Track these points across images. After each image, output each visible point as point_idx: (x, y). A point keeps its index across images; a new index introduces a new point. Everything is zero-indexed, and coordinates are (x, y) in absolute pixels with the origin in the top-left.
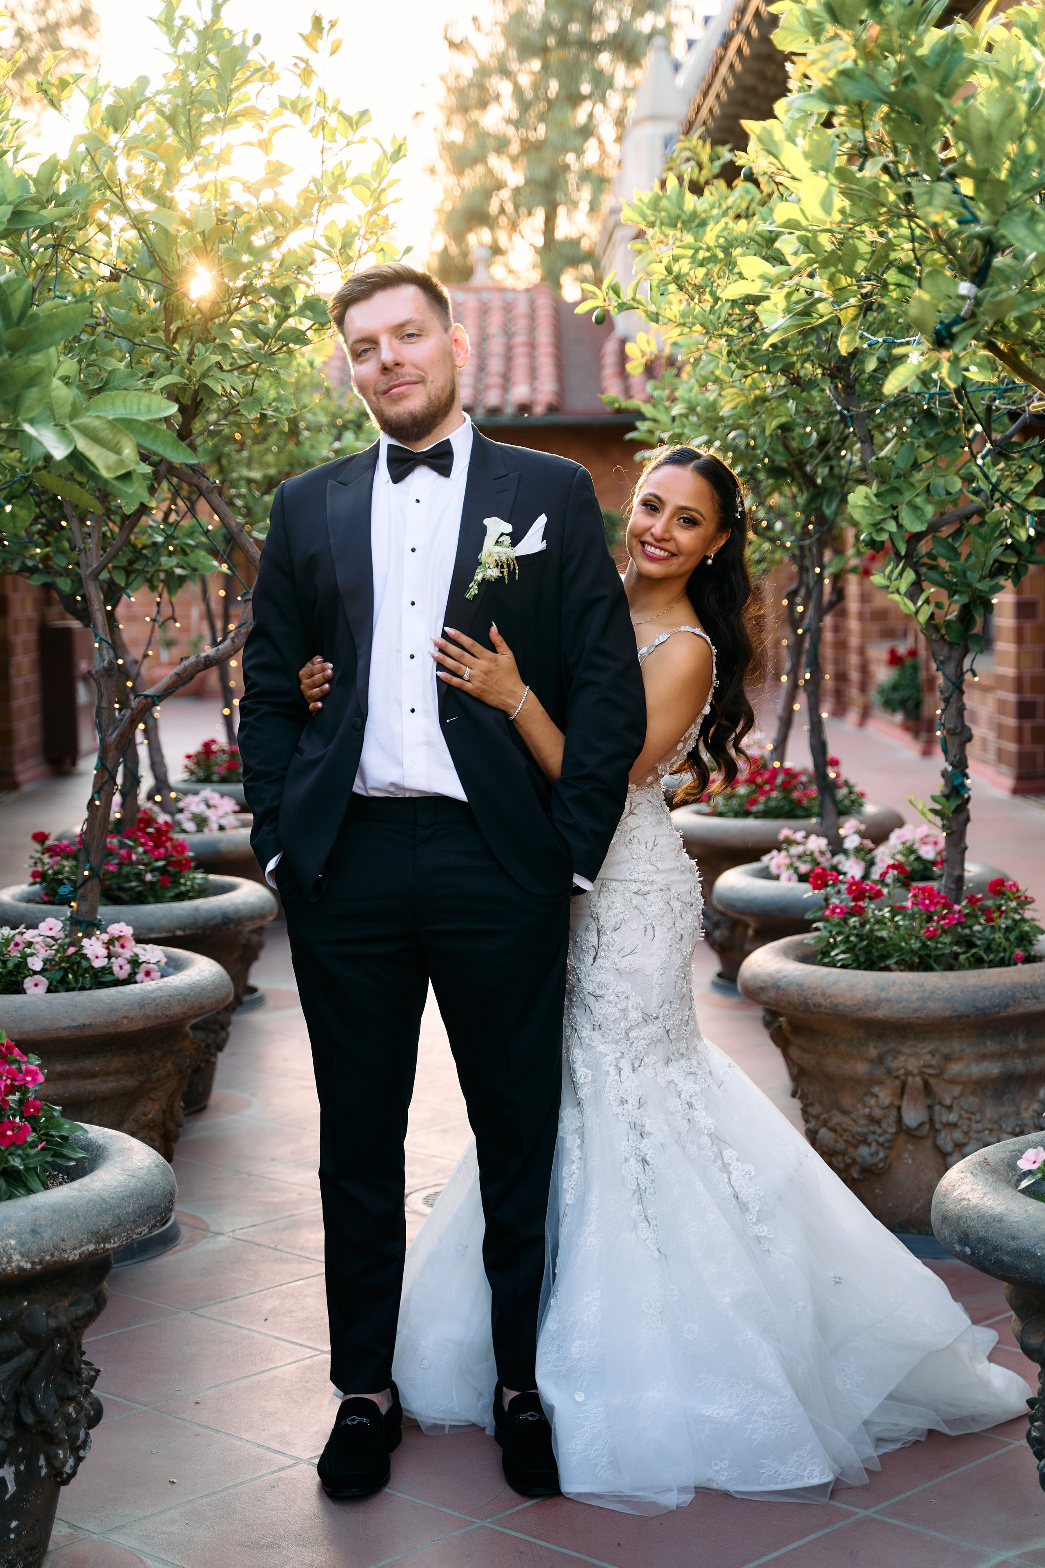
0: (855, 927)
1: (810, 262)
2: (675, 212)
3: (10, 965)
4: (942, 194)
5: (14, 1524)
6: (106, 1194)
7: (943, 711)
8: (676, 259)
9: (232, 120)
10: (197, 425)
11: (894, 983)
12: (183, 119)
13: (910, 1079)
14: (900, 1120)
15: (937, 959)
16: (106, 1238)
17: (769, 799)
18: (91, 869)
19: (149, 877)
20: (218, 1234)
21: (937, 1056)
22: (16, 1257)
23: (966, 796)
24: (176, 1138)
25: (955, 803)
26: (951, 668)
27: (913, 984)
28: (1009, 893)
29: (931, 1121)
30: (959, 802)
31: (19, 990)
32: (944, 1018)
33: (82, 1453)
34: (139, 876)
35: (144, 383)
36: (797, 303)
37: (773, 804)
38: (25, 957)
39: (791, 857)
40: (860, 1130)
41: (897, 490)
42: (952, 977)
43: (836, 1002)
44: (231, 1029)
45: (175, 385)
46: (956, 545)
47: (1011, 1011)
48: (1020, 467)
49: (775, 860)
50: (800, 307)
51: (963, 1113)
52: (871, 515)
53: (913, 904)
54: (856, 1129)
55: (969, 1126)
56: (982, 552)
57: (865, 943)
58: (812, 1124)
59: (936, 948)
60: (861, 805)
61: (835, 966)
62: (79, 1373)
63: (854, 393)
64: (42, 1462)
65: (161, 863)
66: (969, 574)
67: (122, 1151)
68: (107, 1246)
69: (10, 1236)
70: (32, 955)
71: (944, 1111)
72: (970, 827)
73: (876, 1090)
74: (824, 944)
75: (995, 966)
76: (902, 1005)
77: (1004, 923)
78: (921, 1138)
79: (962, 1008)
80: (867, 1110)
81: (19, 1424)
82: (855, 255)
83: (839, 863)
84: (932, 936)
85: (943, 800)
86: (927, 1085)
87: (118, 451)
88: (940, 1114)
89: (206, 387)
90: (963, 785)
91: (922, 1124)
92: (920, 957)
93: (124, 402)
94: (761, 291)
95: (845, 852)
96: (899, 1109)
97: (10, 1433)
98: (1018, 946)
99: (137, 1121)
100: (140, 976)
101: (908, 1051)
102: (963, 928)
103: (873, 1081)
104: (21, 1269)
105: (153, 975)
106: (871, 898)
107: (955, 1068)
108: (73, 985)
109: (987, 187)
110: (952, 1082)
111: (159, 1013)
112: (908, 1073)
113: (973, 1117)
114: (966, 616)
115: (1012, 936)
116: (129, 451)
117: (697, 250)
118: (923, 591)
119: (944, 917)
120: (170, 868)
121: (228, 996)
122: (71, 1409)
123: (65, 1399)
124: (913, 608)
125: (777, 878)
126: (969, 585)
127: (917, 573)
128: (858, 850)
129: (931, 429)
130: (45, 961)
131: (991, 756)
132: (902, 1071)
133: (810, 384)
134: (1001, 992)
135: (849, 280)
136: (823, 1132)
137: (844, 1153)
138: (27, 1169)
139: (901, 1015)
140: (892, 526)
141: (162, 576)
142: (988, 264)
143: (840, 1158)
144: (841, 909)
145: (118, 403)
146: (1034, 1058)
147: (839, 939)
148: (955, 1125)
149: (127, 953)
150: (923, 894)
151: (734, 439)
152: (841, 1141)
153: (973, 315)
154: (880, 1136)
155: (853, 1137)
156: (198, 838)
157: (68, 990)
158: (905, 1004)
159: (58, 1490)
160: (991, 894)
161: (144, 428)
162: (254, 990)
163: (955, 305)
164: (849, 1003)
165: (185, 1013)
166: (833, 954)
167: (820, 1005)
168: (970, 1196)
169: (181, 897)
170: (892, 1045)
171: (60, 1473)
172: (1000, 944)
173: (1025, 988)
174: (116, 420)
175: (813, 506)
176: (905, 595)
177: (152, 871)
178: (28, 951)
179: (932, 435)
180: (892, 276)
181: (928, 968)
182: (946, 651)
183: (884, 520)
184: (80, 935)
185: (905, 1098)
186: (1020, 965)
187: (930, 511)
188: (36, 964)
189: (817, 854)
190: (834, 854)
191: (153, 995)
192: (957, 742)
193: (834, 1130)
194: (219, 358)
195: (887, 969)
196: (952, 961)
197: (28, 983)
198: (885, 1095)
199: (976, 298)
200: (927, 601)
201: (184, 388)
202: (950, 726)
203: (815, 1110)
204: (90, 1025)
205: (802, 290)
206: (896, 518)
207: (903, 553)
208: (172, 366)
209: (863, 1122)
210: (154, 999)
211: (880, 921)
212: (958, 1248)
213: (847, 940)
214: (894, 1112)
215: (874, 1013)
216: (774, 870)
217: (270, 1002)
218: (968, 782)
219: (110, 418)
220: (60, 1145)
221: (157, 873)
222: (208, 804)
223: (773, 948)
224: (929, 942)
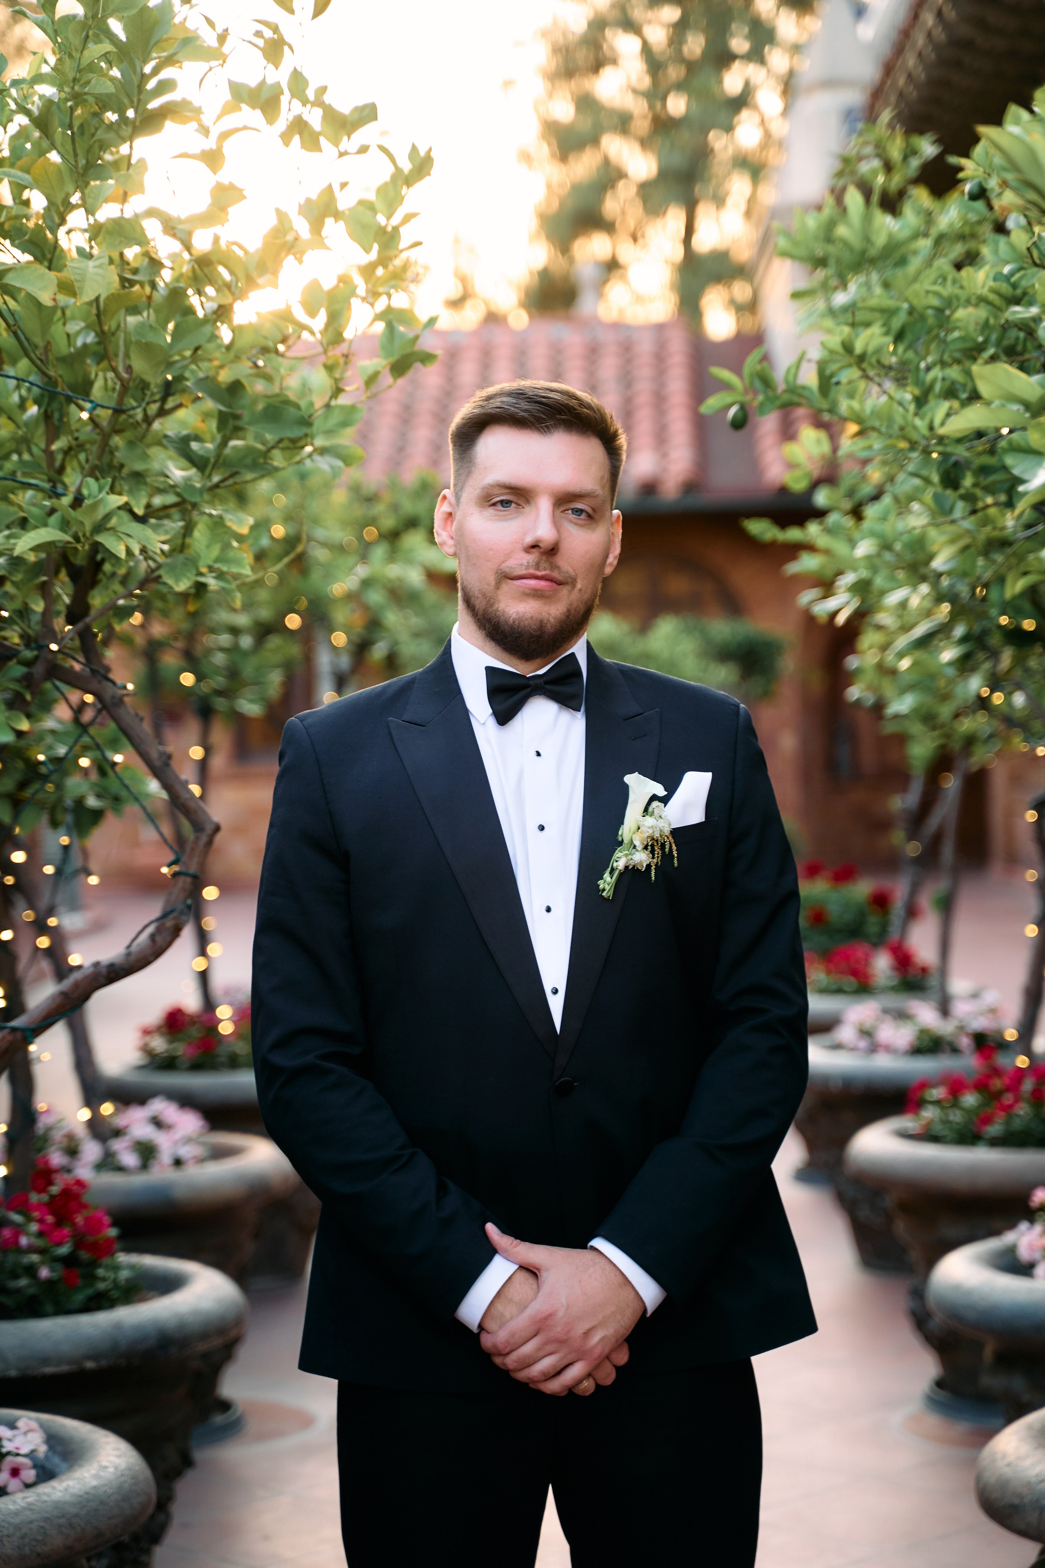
2: (859, 244)
8: (859, 328)
9: (149, 122)
10: (97, 600)
17: (1012, 1116)
19: (44, 1273)
34: (31, 1271)
37: (1018, 1124)
45: (51, 543)
49: (1025, 1238)
65: (64, 1250)
89: (101, 546)
105: (24, 1477)
111: (27, 1550)
120: (84, 1255)
156: (139, 1180)
162: (225, 1406)
169: (96, 1303)
177: (51, 1262)
191: (17, 1520)
194: (123, 499)
201: (70, 548)
208: (52, 511)
210: (17, 1527)
216: (1023, 1256)
217: (252, 1425)
221: (59, 1266)
222: (158, 1123)
223: (1030, 1427)
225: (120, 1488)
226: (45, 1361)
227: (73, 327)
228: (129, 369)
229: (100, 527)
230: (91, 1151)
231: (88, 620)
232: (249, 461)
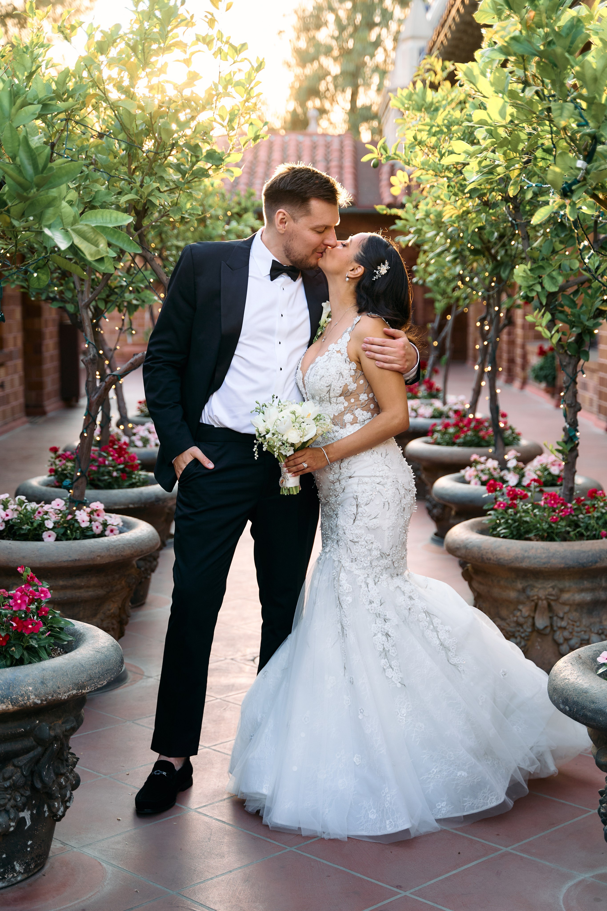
0: (511, 515)
1: (493, 144)
2: (420, 102)
3: (35, 525)
4: (568, 110)
5: (30, 843)
6: (83, 662)
7: (565, 393)
8: (420, 131)
9: (168, 48)
10: (146, 222)
11: (533, 548)
12: (140, 47)
13: (540, 602)
14: (533, 625)
15: (557, 534)
16: (83, 687)
17: (466, 436)
18: (81, 472)
19: (115, 474)
20: (149, 677)
21: (556, 590)
22: (32, 697)
23: (577, 442)
24: (127, 623)
25: (570, 446)
26: (570, 370)
27: (543, 548)
28: (599, 497)
29: (552, 625)
30: (572, 445)
31: (40, 539)
32: (561, 568)
33: (68, 804)
34: (109, 473)
35: (116, 198)
36: (484, 167)
37: (468, 438)
38: (43, 520)
39: (477, 471)
40: (510, 629)
41: (542, 267)
42: (565, 544)
43: (499, 557)
44: (159, 560)
45: (133, 200)
46: (575, 299)
47: (598, 565)
49: (468, 472)
50: (486, 170)
51: (570, 621)
52: (527, 281)
53: (545, 503)
55: (573, 629)
56: (589, 304)
57: (517, 524)
59: (557, 528)
60: (519, 440)
61: (499, 536)
62: (67, 760)
63: (519, 211)
64: (46, 809)
65: (121, 466)
66: (582, 316)
67: (93, 637)
68: (84, 691)
69: (29, 685)
70: (47, 519)
71: (559, 620)
72: (578, 460)
73: (520, 607)
74: (494, 523)
75: (591, 539)
76: (536, 560)
77: (596, 514)
78: (546, 635)
79: (571, 563)
80: (515, 618)
81: (33, 788)
82: (519, 140)
83: (504, 475)
84: (555, 521)
85: (563, 444)
86: (549, 606)
87: (97, 246)
88: (557, 622)
89: (150, 201)
90: (575, 436)
91: (546, 627)
92: (548, 533)
93: (102, 216)
94: (464, 160)
95: (508, 469)
96: (533, 618)
97: (28, 793)
98: (604, 528)
99: (104, 614)
100: (107, 533)
101: (539, 586)
102: (573, 516)
103: (519, 602)
104: (35, 704)
105: (115, 532)
106: (521, 499)
107: (566, 596)
108: (70, 536)
109: (594, 107)
110: (564, 604)
111: (118, 554)
112: (539, 599)
113: (575, 624)
114: (579, 340)
115: (601, 522)
116: (103, 245)
117: (432, 127)
118: (555, 325)
119: (562, 511)
120: (127, 469)
121: (157, 544)
122: (62, 780)
123: (59, 775)
124: (549, 335)
125: (469, 483)
126: (582, 323)
127: (553, 315)
128: (515, 468)
129: (563, 232)
130: (55, 523)
131: (595, 409)
132: (536, 597)
133: (495, 205)
134: (593, 555)
135: (515, 154)
138: (40, 647)
139: (536, 566)
140: (538, 288)
141: (125, 304)
142: (594, 150)
144: (504, 504)
145: (99, 216)
147: (502, 521)
148: (565, 628)
149: (101, 519)
150: (550, 497)
151: (451, 232)
153: (585, 179)
154: (522, 633)
156: (143, 450)
157: (67, 539)
158: (538, 559)
159: (55, 824)
160: (589, 498)
161: (112, 232)
163: (574, 173)
164: (506, 558)
165: (132, 554)
166: (498, 529)
167: (490, 559)
168: (570, 677)
169: (133, 485)
170: (531, 582)
171: (55, 815)
172: (593, 527)
174: (97, 227)
175: (495, 272)
176: (545, 327)
177: (117, 470)
178: (45, 517)
179: (563, 236)
180: (539, 153)
181: (552, 540)
182: (567, 360)
183: (534, 284)
184: (75, 508)
185: (537, 612)
186: (604, 539)
187: (561, 280)
188: (50, 524)
189: (492, 470)
190: (502, 470)
191: (114, 544)
192: (572, 412)
194: (158, 185)
195: (529, 539)
196: (566, 536)
197: (45, 535)
198: (525, 610)
199: (586, 169)
200: (558, 331)
201: (138, 202)
202: (569, 402)
204: (79, 560)
205: (488, 160)
206: (541, 284)
207: (544, 303)
208: (132, 189)
209: (513, 625)
210: (115, 546)
211: (526, 511)
212: (562, 706)
213: (506, 522)
214: (530, 620)
215: (521, 564)
216: (467, 478)
218: (578, 434)
219: (93, 225)
220: (59, 633)
221: (119, 472)
223: (465, 525)
224: (553, 525)
225: (149, 536)
226: (115, 504)
227: (139, 122)
228: (161, 138)
229: (150, 194)
230: (125, 439)
231: (143, 229)
232: (201, 172)
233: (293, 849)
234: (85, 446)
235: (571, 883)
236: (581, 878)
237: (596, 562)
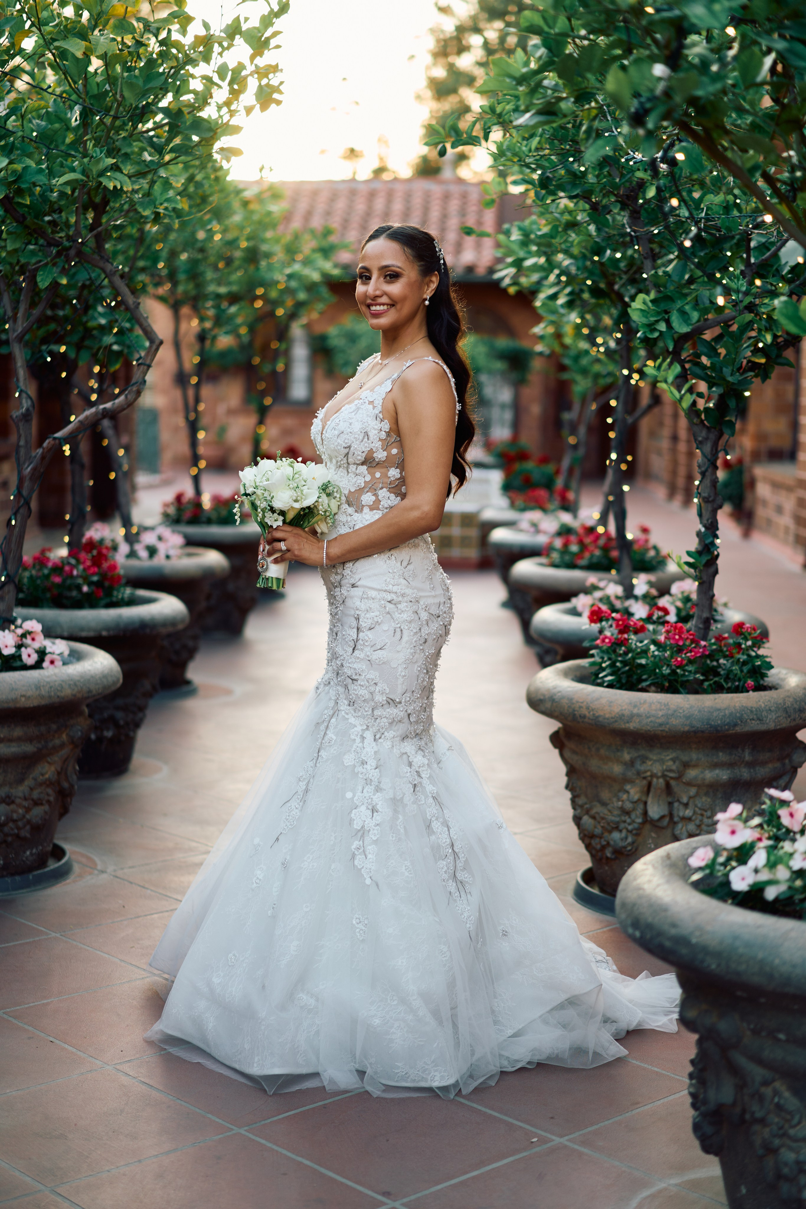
0: (620, 655)
7: (701, 482)
10: (106, 221)
11: (645, 702)
13: (655, 780)
14: (645, 813)
15: (683, 684)
18: (7, 576)
20: (103, 872)
21: (677, 763)
23: (716, 553)
25: (705, 559)
26: (708, 447)
27: (660, 703)
28: (747, 634)
29: (671, 815)
30: (709, 557)
32: (684, 732)
34: (79, 588)
37: (595, 560)
39: (593, 599)
40: (613, 818)
41: (669, 298)
42: (693, 699)
43: (597, 714)
45: (76, 181)
46: (717, 347)
47: (738, 729)
48: (772, 285)
49: (582, 602)
51: (697, 809)
52: (647, 317)
53: (666, 638)
54: (611, 818)
55: (701, 821)
56: (733, 350)
57: (627, 668)
58: (579, 811)
59: (683, 675)
60: (666, 564)
61: (600, 685)
63: (639, 218)
65: (95, 578)
66: (724, 369)
71: (681, 807)
72: (718, 578)
74: (597, 668)
75: (732, 692)
76: (649, 720)
77: (743, 658)
78: (663, 828)
79: (698, 725)
80: (620, 803)
83: (630, 606)
84: (680, 666)
85: (697, 556)
86: (668, 786)
88: (678, 810)
89: (102, 184)
90: (713, 544)
91: (662, 817)
92: (670, 682)
95: (636, 598)
96: (645, 803)
98: (750, 677)
100: (46, 664)
101: (655, 758)
102: (712, 661)
103: (626, 780)
105: (56, 663)
106: (636, 632)
110: (689, 784)
112: (653, 776)
113: (705, 813)
114: (722, 405)
115: (745, 669)
118: (687, 381)
119: (691, 650)
120: (104, 583)
124: (677, 395)
125: (579, 615)
126: (724, 379)
127: (683, 367)
128: (645, 596)
129: (702, 250)
132: (649, 774)
134: (731, 714)
136: (586, 819)
137: (600, 837)
139: (649, 728)
140: (662, 327)
142: (681, 45)
143: (597, 840)
144: (610, 639)
146: (757, 768)
147: (607, 664)
148: (689, 819)
150: (675, 630)
152: (599, 827)
154: (629, 824)
155: (608, 824)
156: (146, 563)
158: (652, 719)
160: (734, 635)
162: (188, 683)
164: (607, 716)
166: (601, 675)
167: (585, 717)
169: (110, 605)
170: (642, 752)
172: (736, 675)
173: (752, 711)
176: (672, 384)
177: (90, 584)
179: (702, 254)
181: (675, 691)
182: (704, 433)
183: (656, 321)
185: (651, 795)
186: (751, 693)
187: (695, 316)
189: (613, 599)
190: (626, 598)
192: (710, 508)
193: (593, 818)
194: (114, 160)
195: (642, 690)
196: (696, 686)
198: (634, 792)
199: (669, 79)
202: (705, 495)
203: (580, 801)
206: (668, 322)
207: (671, 349)
209: (616, 812)
211: (645, 652)
212: (630, 930)
213: (613, 665)
214: (641, 806)
215: (627, 725)
216: (580, 608)
218: (718, 541)
221: (92, 587)
222: (160, 538)
223: (557, 669)
224: (678, 671)
225: (103, 671)
226: (82, 629)
228: (123, 97)
229: (102, 174)
230: (124, 548)
232: (184, 150)
233: (242, 1131)
234: (14, 539)
235: (646, 1193)
236: (662, 1185)
237: (736, 725)
